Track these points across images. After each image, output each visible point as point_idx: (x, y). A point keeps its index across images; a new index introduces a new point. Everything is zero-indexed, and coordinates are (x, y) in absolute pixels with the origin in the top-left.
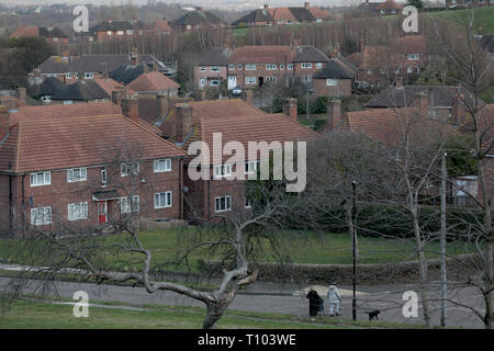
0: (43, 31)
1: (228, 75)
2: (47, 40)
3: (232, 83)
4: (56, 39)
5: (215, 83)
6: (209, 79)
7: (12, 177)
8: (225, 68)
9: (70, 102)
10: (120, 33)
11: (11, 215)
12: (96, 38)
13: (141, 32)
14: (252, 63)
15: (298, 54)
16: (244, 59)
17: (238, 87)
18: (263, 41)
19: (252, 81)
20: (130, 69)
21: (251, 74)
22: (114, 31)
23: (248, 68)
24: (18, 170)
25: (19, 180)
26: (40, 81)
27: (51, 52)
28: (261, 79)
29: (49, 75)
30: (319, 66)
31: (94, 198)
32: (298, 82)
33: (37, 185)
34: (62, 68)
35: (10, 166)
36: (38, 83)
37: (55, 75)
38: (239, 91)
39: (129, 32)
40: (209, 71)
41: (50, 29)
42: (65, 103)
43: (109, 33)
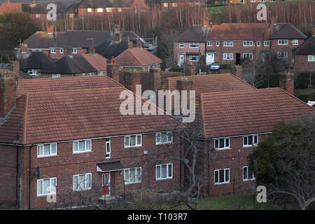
0: (26, 8)
1: (206, 51)
2: (31, 16)
3: (210, 59)
4: (38, 16)
5: (194, 59)
6: (188, 55)
7: (19, 148)
8: (203, 45)
9: (58, 76)
10: (100, 10)
11: (18, 186)
12: (76, 14)
13: (120, 10)
14: (229, 40)
15: (275, 32)
16: (221, 36)
17: (215, 63)
18: (239, 18)
19: (229, 57)
20: (114, 45)
21: (228, 50)
22: (94, 8)
23: (225, 44)
24: (25, 141)
25: (26, 151)
26: (26, 55)
27: (35, 27)
28: (238, 55)
29: (34, 50)
30: (296, 42)
31: (99, 169)
32: (275, 59)
33: (43, 156)
34: (47, 43)
35: (18, 137)
36: (24, 57)
37: (40, 50)
38: (217, 67)
39: (109, 10)
40: (188, 47)
41: (33, 5)
42: (54, 76)
43: (90, 10)
